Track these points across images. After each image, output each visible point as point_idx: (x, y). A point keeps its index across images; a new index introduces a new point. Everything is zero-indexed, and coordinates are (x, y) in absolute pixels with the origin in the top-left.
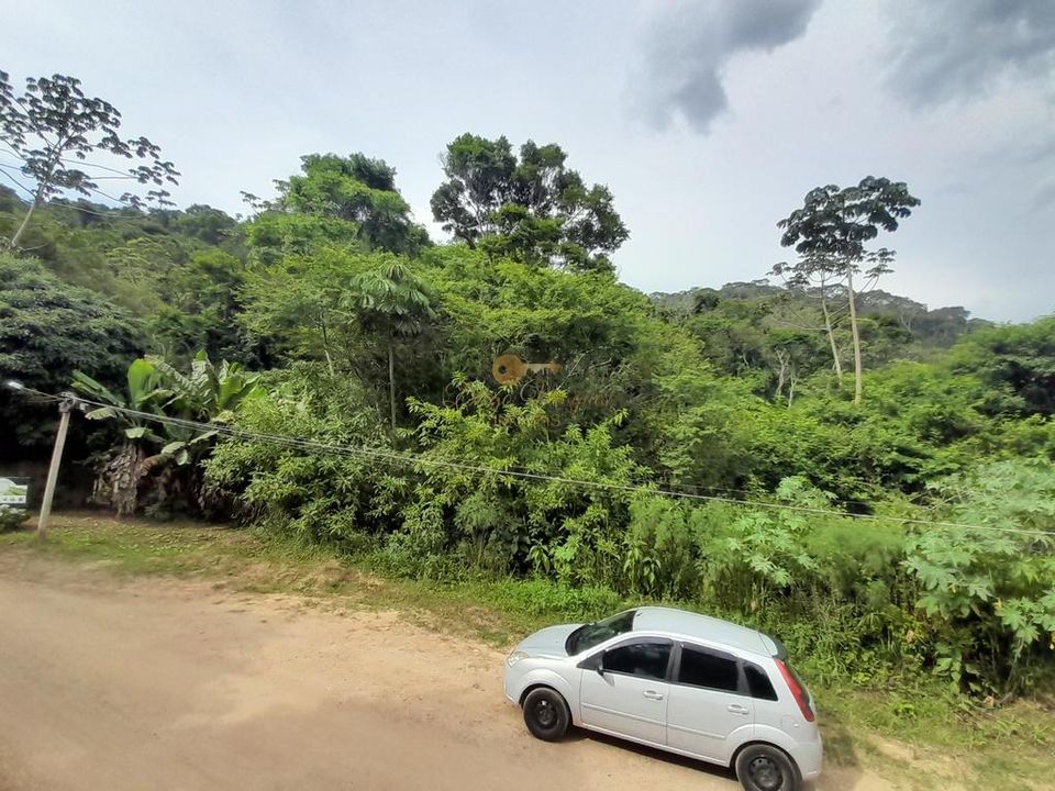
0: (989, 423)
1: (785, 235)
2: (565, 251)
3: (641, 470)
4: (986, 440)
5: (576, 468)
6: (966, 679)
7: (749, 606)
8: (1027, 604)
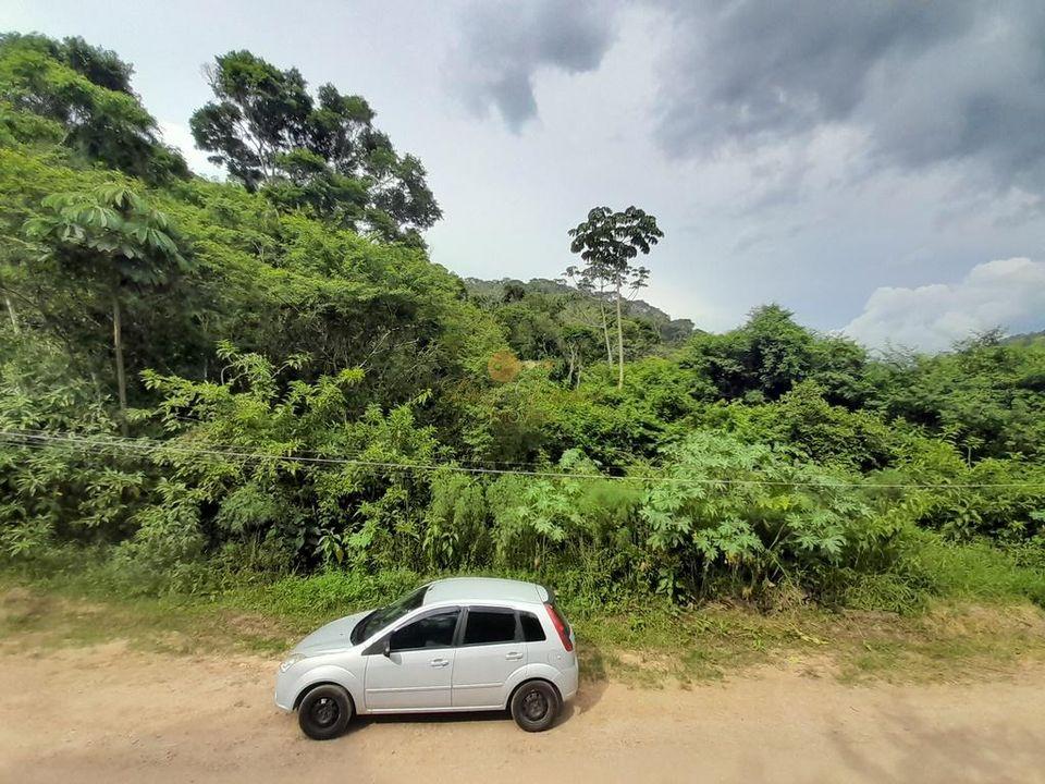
0: (698, 404)
1: (574, 243)
2: (371, 218)
3: (444, 449)
4: (695, 417)
5: (375, 449)
6: (677, 591)
7: (533, 564)
8: (711, 532)
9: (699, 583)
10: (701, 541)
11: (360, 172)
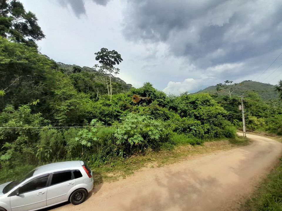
3: (46, 121)
9: (129, 150)
10: (130, 141)
11: (9, 15)
